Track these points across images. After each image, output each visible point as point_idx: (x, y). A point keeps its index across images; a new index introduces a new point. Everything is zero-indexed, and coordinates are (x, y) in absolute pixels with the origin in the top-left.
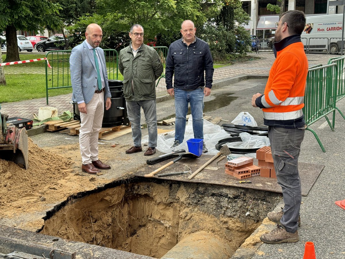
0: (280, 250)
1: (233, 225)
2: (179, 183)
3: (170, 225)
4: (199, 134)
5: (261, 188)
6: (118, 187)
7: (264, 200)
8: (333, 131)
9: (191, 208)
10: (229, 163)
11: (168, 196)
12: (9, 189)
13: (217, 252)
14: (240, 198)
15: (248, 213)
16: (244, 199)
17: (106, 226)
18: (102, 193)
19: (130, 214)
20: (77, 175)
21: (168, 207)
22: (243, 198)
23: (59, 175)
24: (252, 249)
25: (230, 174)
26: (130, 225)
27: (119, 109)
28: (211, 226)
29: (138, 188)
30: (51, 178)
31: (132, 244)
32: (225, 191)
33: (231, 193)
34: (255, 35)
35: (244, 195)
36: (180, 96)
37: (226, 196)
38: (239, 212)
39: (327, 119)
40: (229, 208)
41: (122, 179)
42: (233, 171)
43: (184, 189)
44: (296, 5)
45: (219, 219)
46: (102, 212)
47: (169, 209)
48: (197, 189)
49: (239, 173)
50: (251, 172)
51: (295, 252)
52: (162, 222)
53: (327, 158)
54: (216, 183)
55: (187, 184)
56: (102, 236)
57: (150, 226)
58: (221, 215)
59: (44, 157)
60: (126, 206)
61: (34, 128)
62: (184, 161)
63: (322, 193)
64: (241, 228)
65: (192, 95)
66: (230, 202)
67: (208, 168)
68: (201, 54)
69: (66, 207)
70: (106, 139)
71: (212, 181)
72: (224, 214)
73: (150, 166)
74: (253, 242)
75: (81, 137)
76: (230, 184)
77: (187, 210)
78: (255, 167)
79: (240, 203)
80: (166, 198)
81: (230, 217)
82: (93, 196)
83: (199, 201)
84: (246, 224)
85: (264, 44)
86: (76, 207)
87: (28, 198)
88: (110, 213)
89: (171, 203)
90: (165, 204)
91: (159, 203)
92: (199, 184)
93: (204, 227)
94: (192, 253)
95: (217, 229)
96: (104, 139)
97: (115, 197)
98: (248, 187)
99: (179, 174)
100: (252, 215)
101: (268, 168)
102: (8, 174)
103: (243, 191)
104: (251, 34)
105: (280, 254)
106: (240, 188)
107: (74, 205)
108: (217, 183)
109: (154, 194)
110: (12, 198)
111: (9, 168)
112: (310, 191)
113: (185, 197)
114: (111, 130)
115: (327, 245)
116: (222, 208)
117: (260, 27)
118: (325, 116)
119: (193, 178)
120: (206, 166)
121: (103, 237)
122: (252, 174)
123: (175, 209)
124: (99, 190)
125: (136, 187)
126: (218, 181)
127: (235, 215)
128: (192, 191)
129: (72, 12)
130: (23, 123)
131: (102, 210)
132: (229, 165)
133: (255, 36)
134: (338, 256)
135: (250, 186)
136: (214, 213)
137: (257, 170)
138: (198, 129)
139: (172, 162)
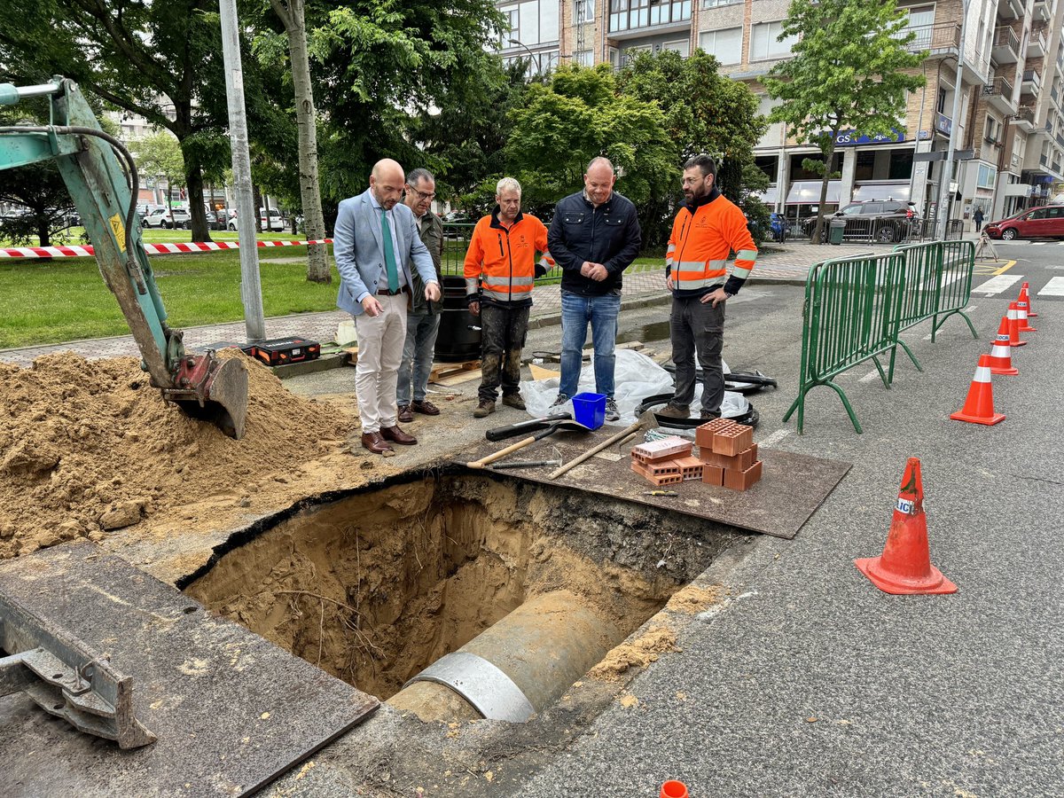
0: (680, 695)
1: (630, 585)
2: (535, 484)
3: (515, 565)
4: (606, 384)
5: (694, 512)
6: (416, 483)
7: (699, 536)
8: (888, 388)
9: (551, 538)
10: (638, 450)
11: (513, 508)
12: (186, 477)
13: (584, 642)
14: (647, 528)
15: (662, 562)
16: (657, 531)
17: (389, 557)
18: (382, 494)
19: (445, 532)
20: (346, 453)
21: (513, 530)
22: (655, 528)
23: (311, 452)
24: (611, 685)
25: (639, 472)
26: (445, 556)
27: (471, 329)
28: (584, 581)
29: (461, 486)
30: (290, 457)
31: (447, 593)
32: (618, 510)
33: (629, 515)
34: (782, 212)
35: (658, 522)
36: (573, 308)
37: (620, 521)
38: (644, 557)
39: (878, 365)
40: (625, 547)
41: (424, 467)
42: (646, 466)
43: (542, 498)
44: (857, 164)
45: (601, 567)
46: (383, 531)
47: (515, 533)
48: (566, 501)
49: (657, 471)
50: (682, 471)
51: (717, 707)
52: (502, 557)
53: (862, 446)
54: (601, 492)
55: (550, 489)
56: (381, 576)
57: (481, 562)
58: (606, 559)
59: (293, 414)
60: (438, 519)
61: (322, 357)
62: (562, 437)
63: (831, 533)
64: (645, 592)
65: (596, 306)
66: (627, 535)
67: (603, 455)
68: (620, 225)
69: (293, 521)
70: (445, 384)
71: (597, 486)
72: (613, 558)
73: (491, 444)
74: (618, 666)
75: (358, 381)
76: (631, 496)
77: (543, 540)
78: (694, 461)
79: (647, 538)
80: (511, 512)
81: (624, 566)
82: (362, 498)
83: (567, 525)
84: (656, 586)
85: (797, 230)
86: (321, 521)
87: (221, 497)
88: (401, 532)
89: (519, 522)
90: (507, 523)
91: (497, 519)
92: (569, 491)
93: (569, 582)
94: (525, 645)
95: (596, 589)
96: (441, 383)
97: (412, 503)
98: (667, 506)
99: (537, 465)
100: (670, 566)
101: (720, 465)
102: (193, 448)
103: (656, 513)
104: (776, 211)
105: (675, 708)
106: (650, 506)
107: (312, 516)
108: (605, 490)
109: (488, 501)
110: (186, 497)
111: (198, 435)
112: (803, 525)
113: (543, 514)
114: (461, 366)
115: (806, 692)
116: (609, 546)
117: (791, 200)
118: (874, 357)
119: (561, 475)
120: (600, 451)
121: (384, 579)
122: (685, 476)
123: (525, 535)
124: (373, 488)
125: (457, 484)
126: (609, 486)
127: (634, 564)
128: (557, 503)
129: (474, 172)
130: (301, 348)
131: (385, 526)
132: (638, 453)
133: (782, 215)
134: (825, 733)
135: (671, 504)
136: (594, 553)
137: (697, 468)
138: (605, 374)
139: (532, 439)
